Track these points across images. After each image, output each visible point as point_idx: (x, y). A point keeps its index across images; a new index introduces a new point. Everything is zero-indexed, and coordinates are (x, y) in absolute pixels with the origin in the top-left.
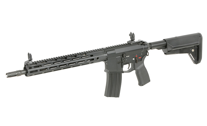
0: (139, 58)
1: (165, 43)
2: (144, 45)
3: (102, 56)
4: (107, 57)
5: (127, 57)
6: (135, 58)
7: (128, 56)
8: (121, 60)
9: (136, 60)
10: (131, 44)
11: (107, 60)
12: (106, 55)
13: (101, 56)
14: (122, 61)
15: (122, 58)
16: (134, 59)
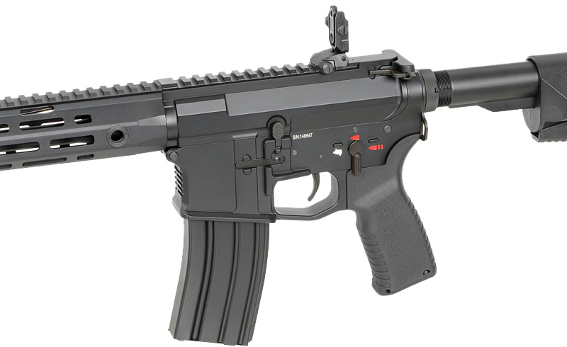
0: (374, 148)
1: (533, 77)
2: (402, 81)
3: (144, 122)
4: (173, 134)
5: (295, 137)
6: (348, 149)
7: (305, 136)
8: (260, 155)
9: (352, 158)
10: (322, 72)
11: (177, 147)
12: (171, 120)
13: (134, 124)
14: (264, 157)
15: (264, 142)
16: (338, 152)
